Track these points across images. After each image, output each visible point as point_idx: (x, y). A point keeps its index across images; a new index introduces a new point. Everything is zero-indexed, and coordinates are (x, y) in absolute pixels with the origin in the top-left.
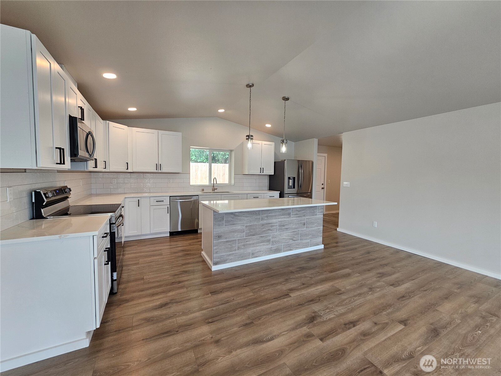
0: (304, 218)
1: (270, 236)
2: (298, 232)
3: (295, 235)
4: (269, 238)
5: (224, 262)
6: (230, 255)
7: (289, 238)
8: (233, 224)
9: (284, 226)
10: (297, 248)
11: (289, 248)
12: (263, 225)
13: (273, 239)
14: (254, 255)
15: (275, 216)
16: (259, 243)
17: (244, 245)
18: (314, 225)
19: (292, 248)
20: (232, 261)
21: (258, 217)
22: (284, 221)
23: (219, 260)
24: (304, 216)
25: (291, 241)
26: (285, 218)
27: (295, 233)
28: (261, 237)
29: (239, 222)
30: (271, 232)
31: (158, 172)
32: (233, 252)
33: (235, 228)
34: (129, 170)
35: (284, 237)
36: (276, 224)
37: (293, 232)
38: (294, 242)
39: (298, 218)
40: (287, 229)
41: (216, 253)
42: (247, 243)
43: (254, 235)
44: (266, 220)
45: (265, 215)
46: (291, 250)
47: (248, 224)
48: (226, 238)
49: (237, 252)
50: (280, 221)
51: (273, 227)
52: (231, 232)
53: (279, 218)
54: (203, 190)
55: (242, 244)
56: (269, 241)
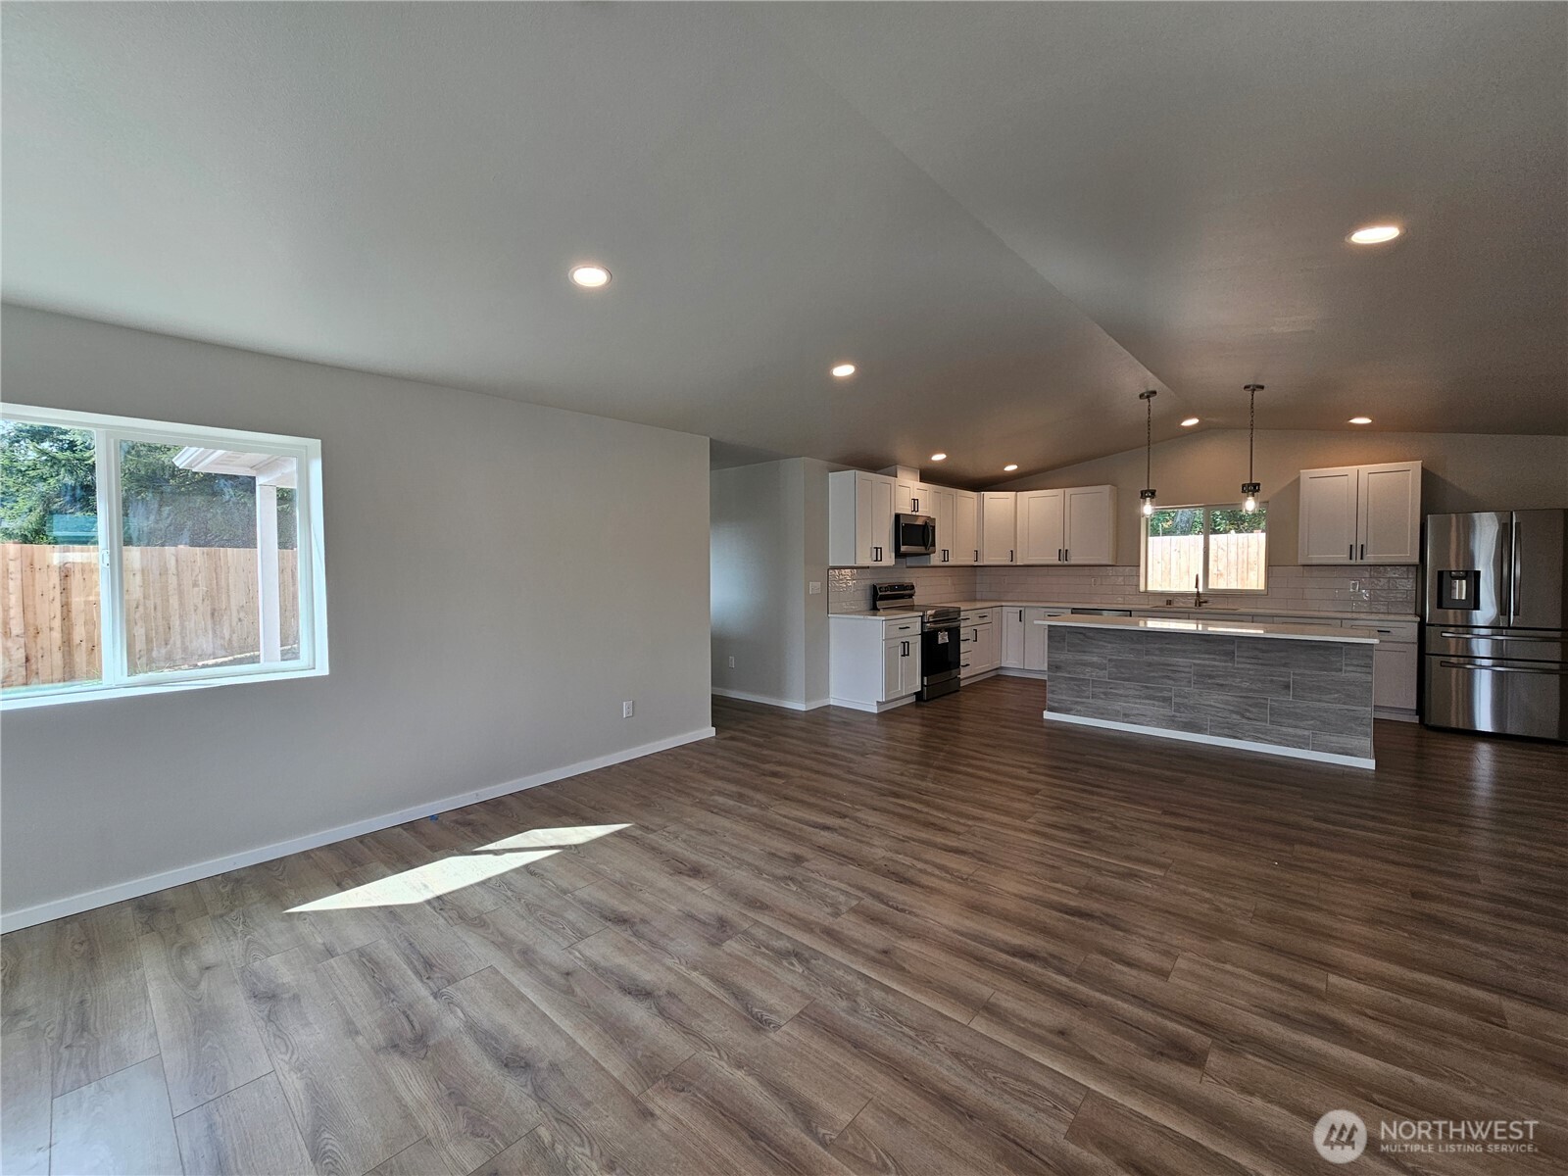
0: (1283, 669)
1: (1170, 690)
2: (1262, 701)
3: (1250, 706)
4: (1166, 694)
5: (1067, 711)
6: (1077, 703)
7: (1231, 708)
8: (1084, 652)
9: (1210, 677)
10: (1256, 739)
11: (1231, 733)
12: (1150, 664)
13: (1178, 700)
14: (1126, 717)
15: (1184, 651)
16: (1140, 697)
17: (1105, 694)
18: (1332, 696)
19: (1239, 735)
20: (1079, 713)
21: (1139, 647)
22: (1209, 666)
23: (1056, 705)
24: (1285, 665)
25: (1234, 716)
26: (1215, 660)
27: (1250, 701)
28: (1146, 687)
29: (1095, 650)
30: (1171, 682)
31: (1064, 565)
32: (1084, 700)
33: (1085, 658)
34: (1013, 563)
35: (1213, 704)
36: (1187, 670)
37: (1244, 697)
38: (1245, 721)
39: (1260, 667)
40: (1222, 685)
41: (1053, 692)
42: (1112, 690)
43: (1128, 680)
44: (1156, 655)
45: (1156, 646)
46: (1235, 737)
47: (1114, 657)
48: (1069, 673)
49: (1090, 701)
50: (1199, 665)
51: (1178, 675)
52: (1078, 664)
53: (1195, 658)
54: (1169, 602)
55: (1101, 690)
56: (1166, 700)
